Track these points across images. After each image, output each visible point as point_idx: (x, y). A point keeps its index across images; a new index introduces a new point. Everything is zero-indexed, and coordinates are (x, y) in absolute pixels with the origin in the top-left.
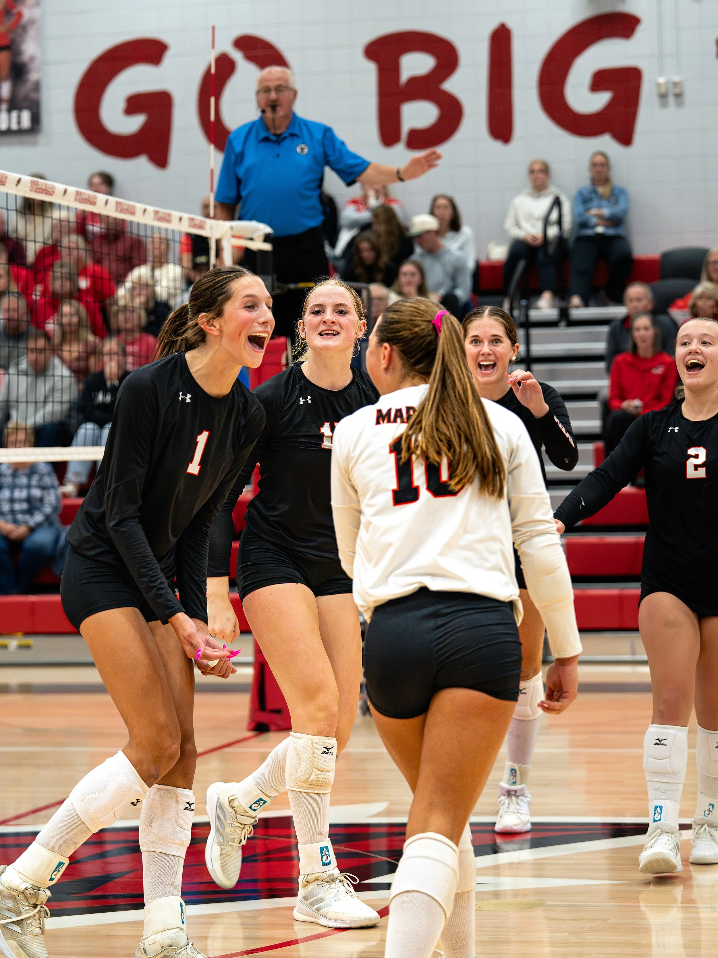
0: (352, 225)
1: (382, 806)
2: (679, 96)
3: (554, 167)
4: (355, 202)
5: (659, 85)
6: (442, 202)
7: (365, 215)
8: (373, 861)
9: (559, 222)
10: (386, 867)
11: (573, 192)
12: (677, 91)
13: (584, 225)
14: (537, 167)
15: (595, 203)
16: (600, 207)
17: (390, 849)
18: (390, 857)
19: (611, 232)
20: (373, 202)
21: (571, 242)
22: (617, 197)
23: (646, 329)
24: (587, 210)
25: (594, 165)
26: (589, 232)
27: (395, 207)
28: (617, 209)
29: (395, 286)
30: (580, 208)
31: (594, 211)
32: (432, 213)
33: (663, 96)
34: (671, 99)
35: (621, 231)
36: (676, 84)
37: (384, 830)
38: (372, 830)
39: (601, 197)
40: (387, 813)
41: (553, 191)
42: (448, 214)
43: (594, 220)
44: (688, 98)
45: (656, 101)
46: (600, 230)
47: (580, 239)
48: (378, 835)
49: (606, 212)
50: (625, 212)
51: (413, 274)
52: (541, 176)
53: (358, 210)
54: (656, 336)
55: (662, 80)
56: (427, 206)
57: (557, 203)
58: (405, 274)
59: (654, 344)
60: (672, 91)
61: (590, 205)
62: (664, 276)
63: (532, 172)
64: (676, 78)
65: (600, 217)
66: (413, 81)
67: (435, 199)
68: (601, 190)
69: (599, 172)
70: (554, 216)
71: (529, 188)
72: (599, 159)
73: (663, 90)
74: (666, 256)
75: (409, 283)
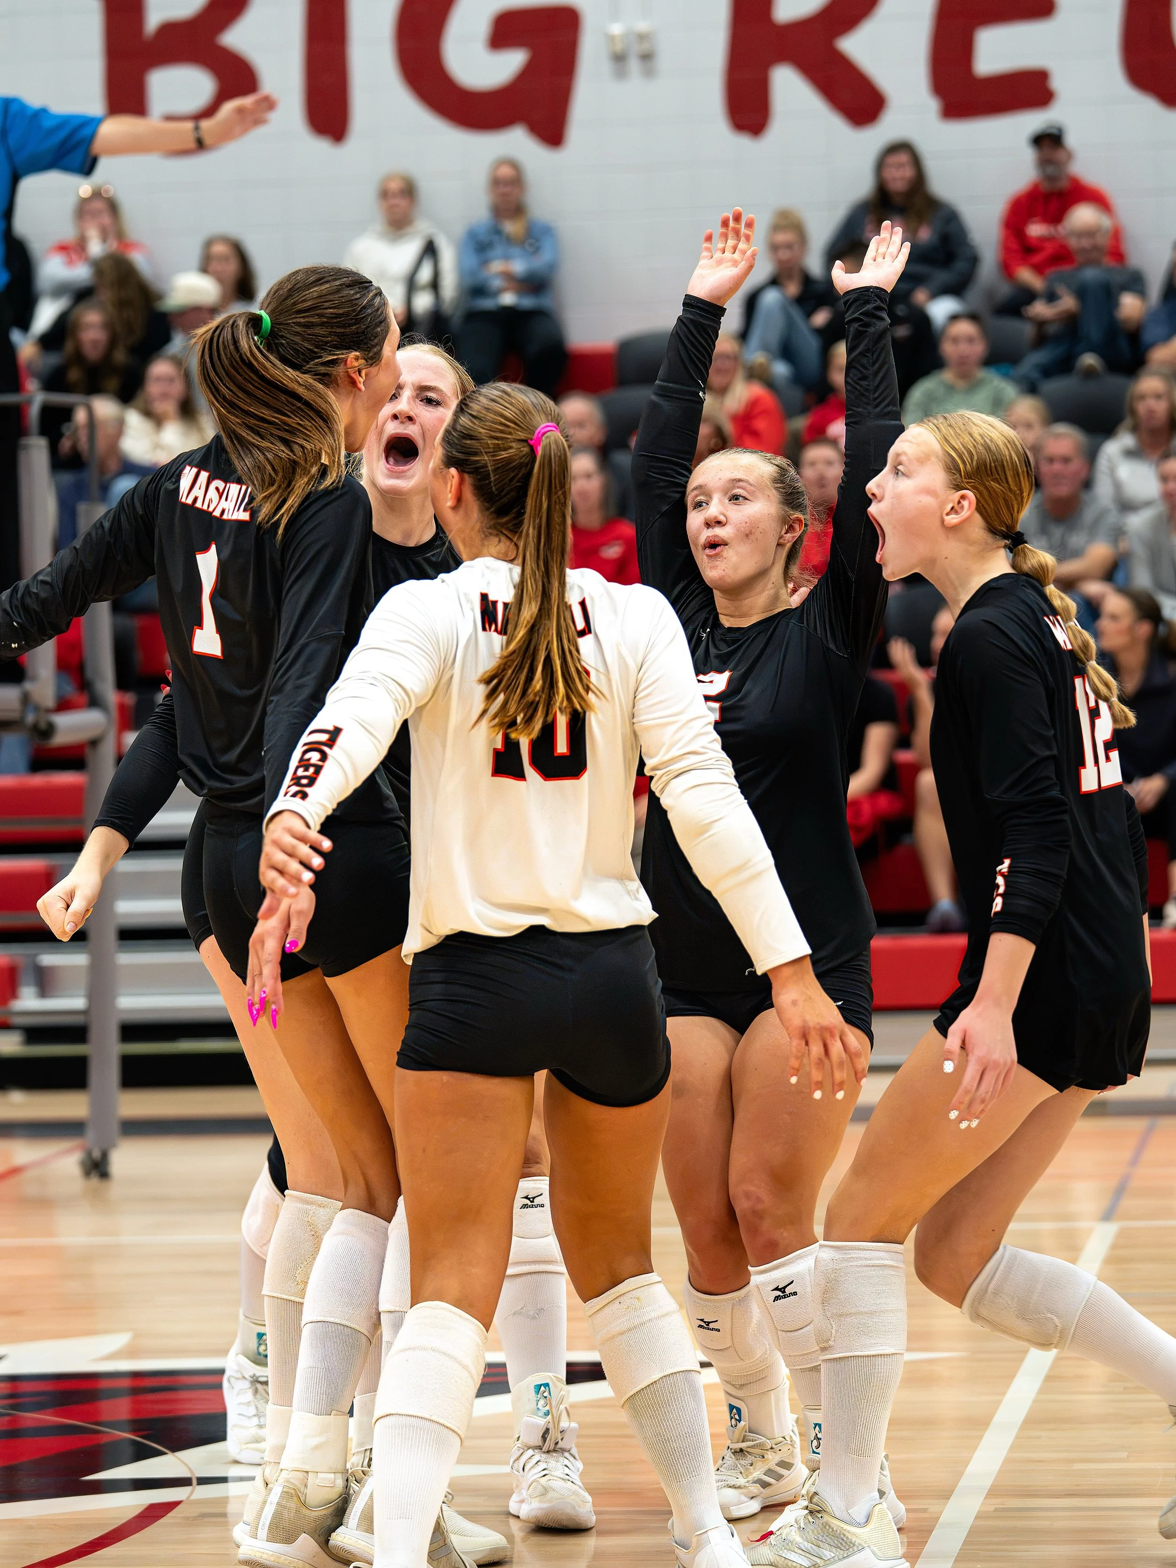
0: (59, 291)
1: (119, 1341)
2: (647, 57)
3: (426, 187)
4: (63, 248)
5: (611, 39)
6: (219, 249)
7: (81, 273)
8: (104, 1440)
9: (435, 285)
10: (129, 1451)
11: (460, 229)
12: (645, 47)
13: (478, 290)
14: (394, 186)
15: (499, 250)
16: (507, 258)
17: (136, 1418)
18: (134, 1432)
19: (528, 302)
20: (96, 248)
21: (456, 321)
22: (538, 240)
23: (588, 476)
24: (485, 262)
25: (496, 182)
26: (487, 304)
27: (138, 259)
28: (539, 262)
29: (139, 400)
30: (472, 261)
31: (497, 266)
32: (204, 269)
33: (619, 58)
34: (634, 65)
35: (545, 302)
36: (642, 37)
37: (126, 1383)
38: (104, 1384)
39: (509, 241)
40: (131, 1352)
41: (422, 228)
42: (231, 268)
43: (497, 283)
44: (664, 61)
45: (606, 67)
46: (508, 299)
47: (473, 317)
48: (114, 1394)
49: (518, 266)
50: (553, 267)
51: (171, 380)
52: (402, 203)
53: (70, 263)
54: (606, 490)
55: (616, 29)
56: (194, 254)
57: (430, 250)
58: (159, 379)
59: (604, 502)
60: (636, 49)
61: (491, 254)
62: (623, 382)
63: (384, 194)
64: (642, 26)
65: (508, 276)
66: (169, 29)
67: (209, 244)
68: (511, 227)
69: (504, 195)
70: (425, 274)
71: (379, 224)
72: (506, 171)
73: (619, 47)
74: (626, 346)
75: (165, 396)
